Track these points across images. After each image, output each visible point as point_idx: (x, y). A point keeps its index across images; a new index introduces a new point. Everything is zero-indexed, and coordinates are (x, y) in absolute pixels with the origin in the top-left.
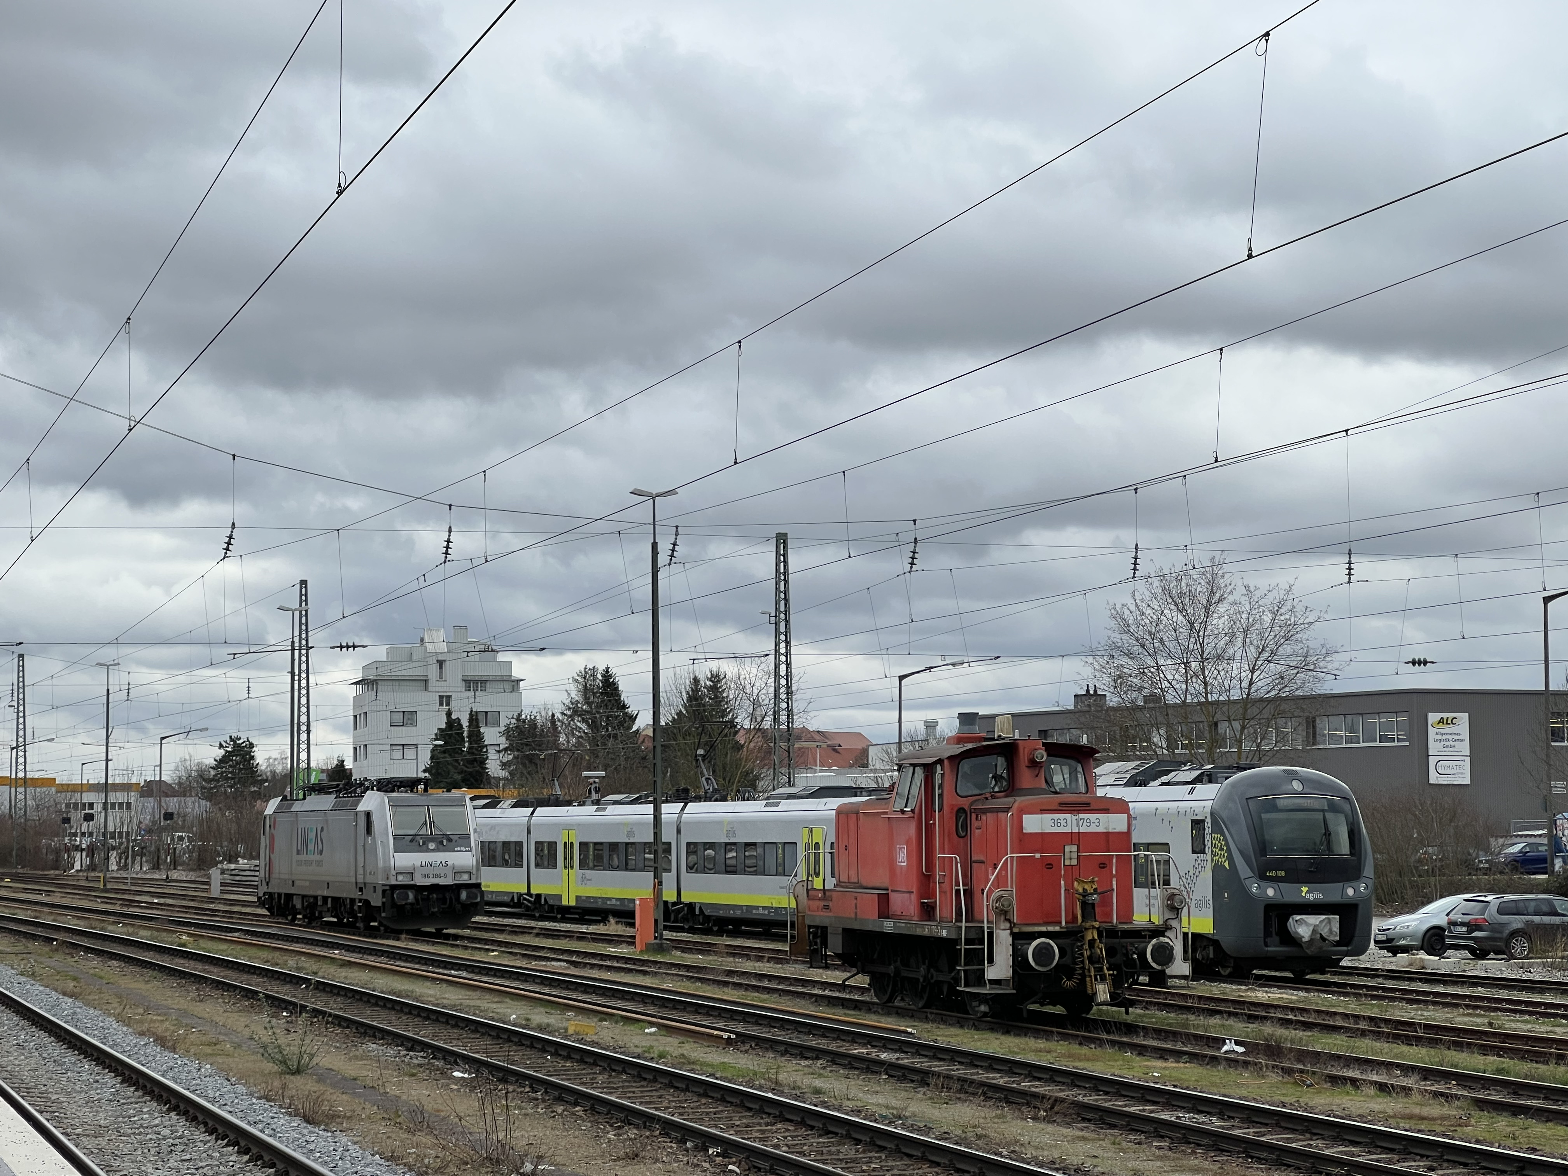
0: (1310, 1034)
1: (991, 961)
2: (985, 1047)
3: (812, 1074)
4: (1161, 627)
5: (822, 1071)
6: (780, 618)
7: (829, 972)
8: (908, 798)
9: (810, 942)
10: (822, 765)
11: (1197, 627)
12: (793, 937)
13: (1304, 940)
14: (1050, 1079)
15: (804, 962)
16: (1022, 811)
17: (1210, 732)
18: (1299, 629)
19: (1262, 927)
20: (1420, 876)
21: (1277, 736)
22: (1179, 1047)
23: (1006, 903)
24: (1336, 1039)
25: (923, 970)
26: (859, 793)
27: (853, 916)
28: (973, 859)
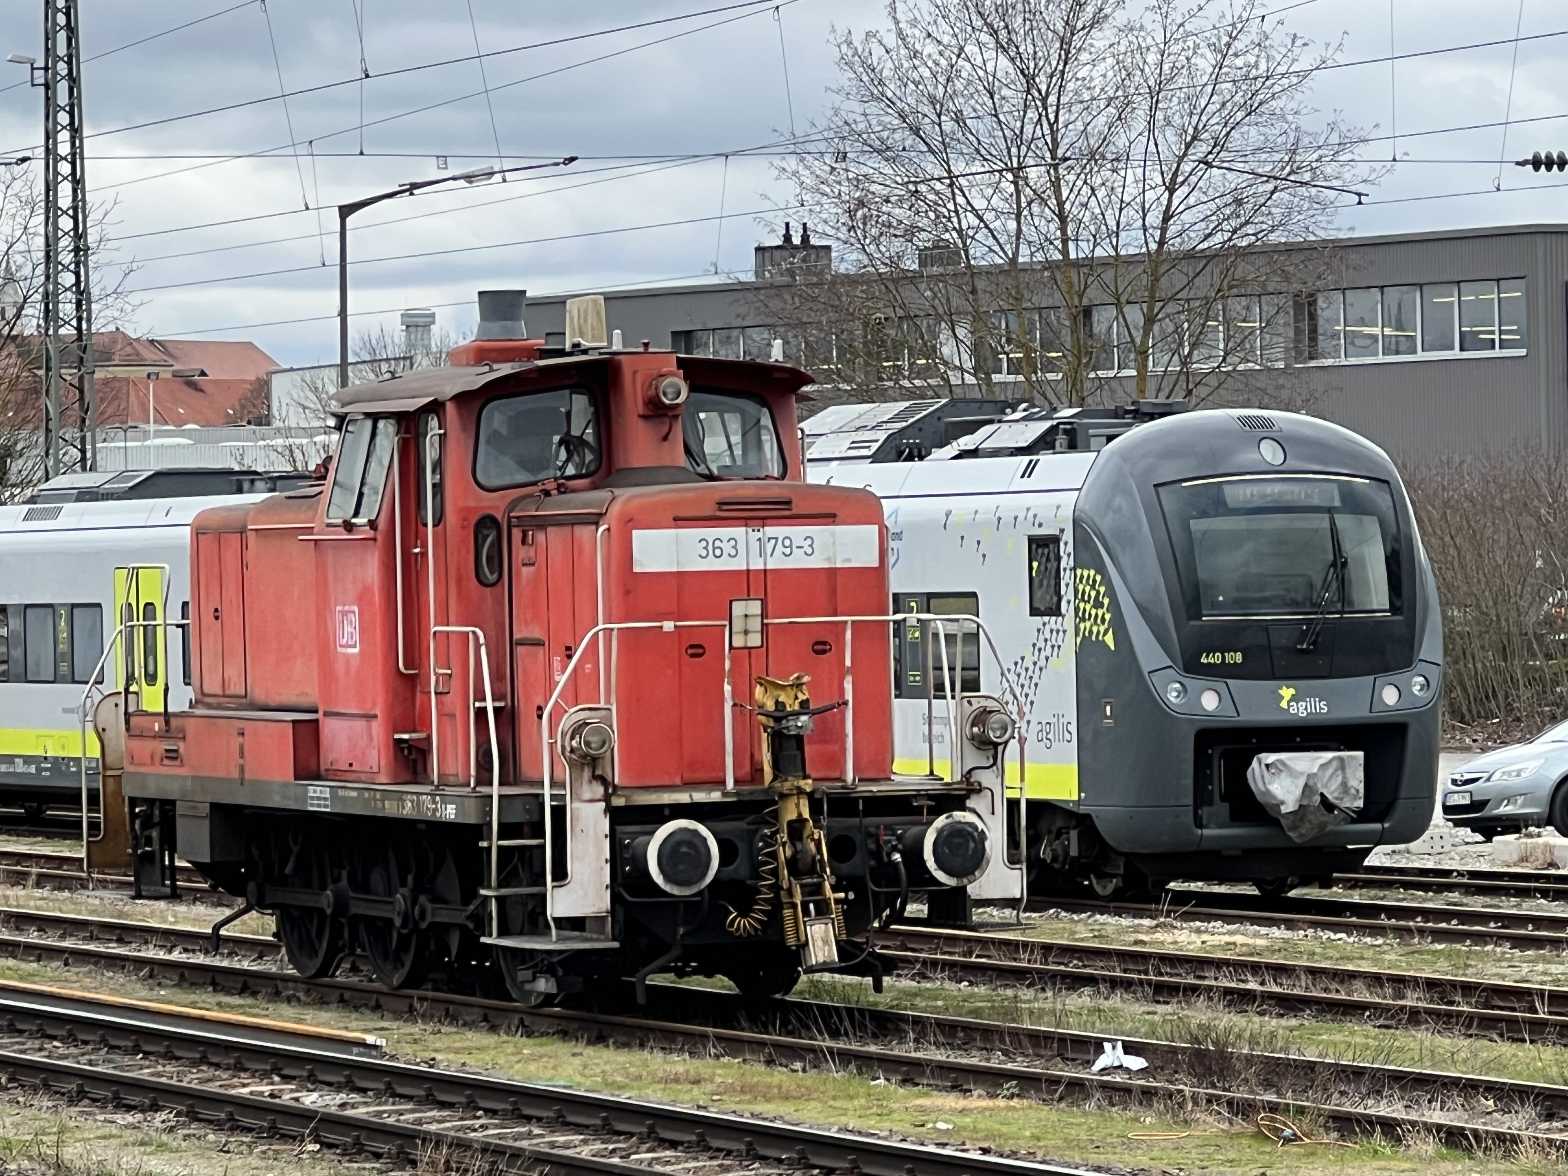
0: (1294, 1022)
1: (560, 874)
2: (550, 1073)
3: (142, 1144)
4: (959, 85)
5: (164, 1137)
6: (56, 73)
7: (182, 909)
8: (361, 495)
9: (135, 837)
10: (162, 419)
11: (1042, 81)
12: (94, 826)
13: (1284, 809)
14: (698, 1143)
15: (121, 885)
16: (630, 523)
17: (1074, 331)
18: (1277, 88)
19: (1189, 782)
20: (1548, 656)
21: (1227, 341)
22: (997, 1062)
23: (595, 740)
24: (1353, 1033)
25: (399, 898)
26: (246, 485)
27: (235, 774)
28: (516, 636)
